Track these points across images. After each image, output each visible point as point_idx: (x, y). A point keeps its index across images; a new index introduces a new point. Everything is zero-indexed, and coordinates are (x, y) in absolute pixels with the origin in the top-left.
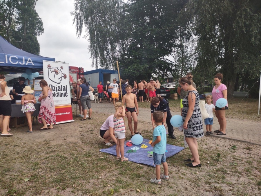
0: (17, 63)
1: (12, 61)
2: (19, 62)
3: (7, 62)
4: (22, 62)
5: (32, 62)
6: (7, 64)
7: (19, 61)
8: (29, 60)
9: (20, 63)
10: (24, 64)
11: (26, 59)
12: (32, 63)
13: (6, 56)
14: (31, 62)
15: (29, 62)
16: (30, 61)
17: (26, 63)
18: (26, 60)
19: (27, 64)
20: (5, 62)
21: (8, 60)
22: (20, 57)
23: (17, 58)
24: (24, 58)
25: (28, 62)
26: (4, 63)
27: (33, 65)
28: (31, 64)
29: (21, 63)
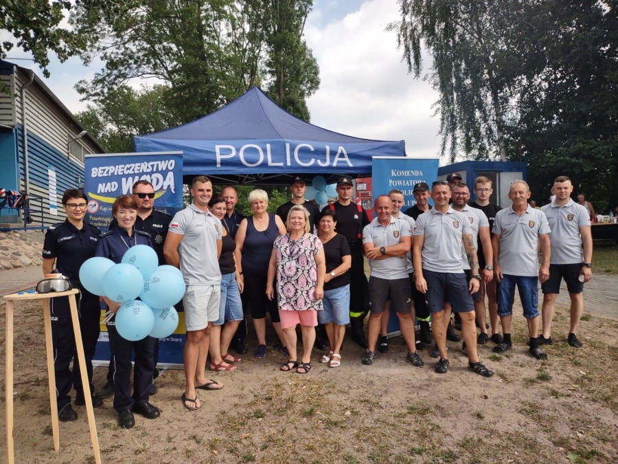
0: (312, 162)
1: (299, 158)
2: (316, 161)
3: (289, 164)
4: (325, 161)
5: (346, 156)
6: (289, 167)
7: (316, 156)
8: (339, 151)
9: (319, 162)
10: (327, 164)
11: (334, 149)
12: (347, 159)
13: (288, 146)
14: (344, 157)
15: (340, 157)
16: (342, 155)
17: (332, 161)
18: (333, 154)
19: (335, 164)
20: (285, 162)
21: (292, 157)
22: (320, 145)
23: (312, 149)
24: (328, 148)
25: (337, 159)
26: (281, 164)
27: (351, 165)
28: (346, 162)
29: (321, 161)
